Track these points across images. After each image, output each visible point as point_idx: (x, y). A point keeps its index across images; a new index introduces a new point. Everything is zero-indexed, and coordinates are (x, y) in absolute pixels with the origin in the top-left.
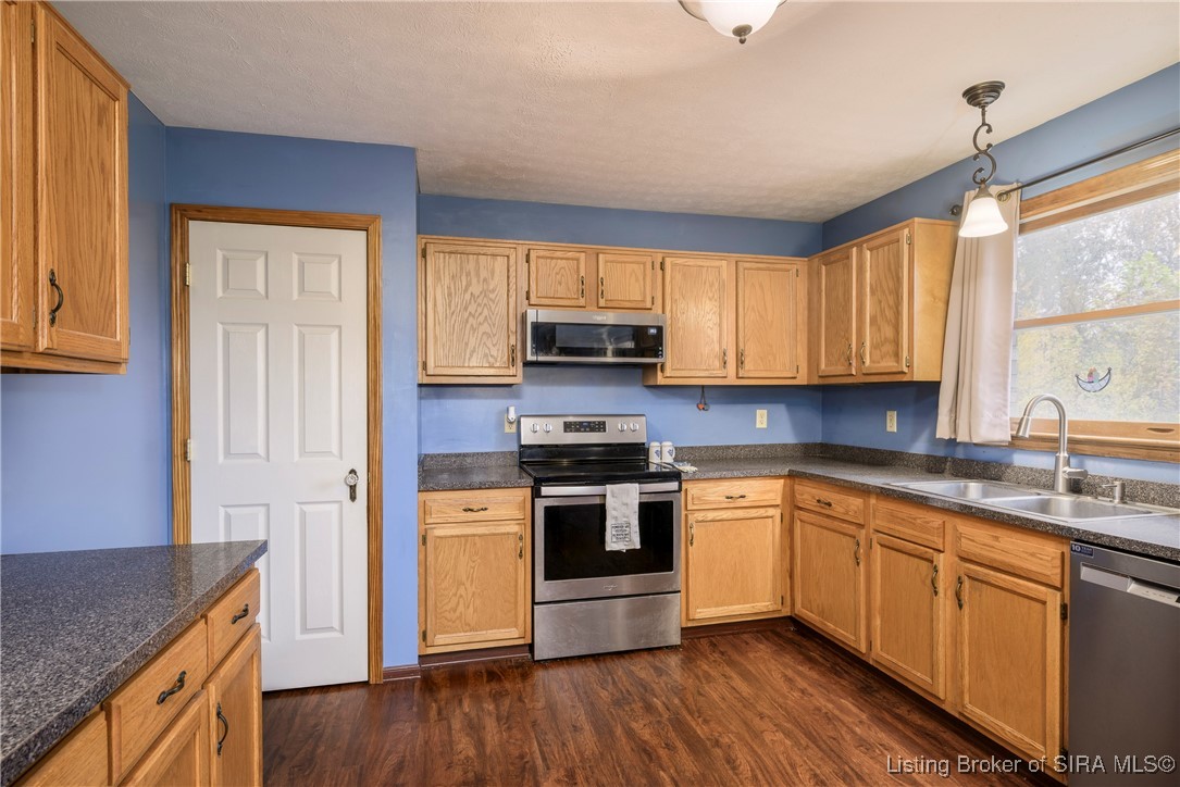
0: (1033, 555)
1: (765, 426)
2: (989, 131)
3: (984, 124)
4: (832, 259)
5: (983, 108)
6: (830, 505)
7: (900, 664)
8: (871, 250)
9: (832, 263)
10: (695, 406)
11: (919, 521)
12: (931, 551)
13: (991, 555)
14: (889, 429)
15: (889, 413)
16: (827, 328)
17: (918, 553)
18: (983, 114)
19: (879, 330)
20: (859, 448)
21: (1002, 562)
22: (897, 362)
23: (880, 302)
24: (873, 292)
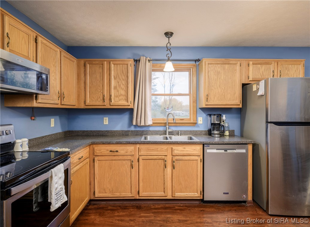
0: (195, 150)
1: (53, 126)
2: (170, 45)
3: (169, 42)
4: (94, 63)
5: (169, 38)
6: (117, 151)
7: (151, 193)
8: (114, 64)
9: (93, 64)
10: (30, 118)
11: (159, 149)
12: (163, 156)
13: (183, 153)
14: (105, 123)
15: (105, 118)
16: (90, 88)
17: (159, 158)
18: (169, 40)
19: (118, 91)
20: (91, 131)
21: (186, 154)
22: (128, 102)
23: (118, 82)
24: (115, 78)
